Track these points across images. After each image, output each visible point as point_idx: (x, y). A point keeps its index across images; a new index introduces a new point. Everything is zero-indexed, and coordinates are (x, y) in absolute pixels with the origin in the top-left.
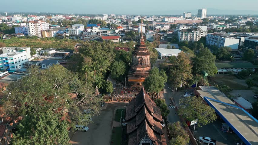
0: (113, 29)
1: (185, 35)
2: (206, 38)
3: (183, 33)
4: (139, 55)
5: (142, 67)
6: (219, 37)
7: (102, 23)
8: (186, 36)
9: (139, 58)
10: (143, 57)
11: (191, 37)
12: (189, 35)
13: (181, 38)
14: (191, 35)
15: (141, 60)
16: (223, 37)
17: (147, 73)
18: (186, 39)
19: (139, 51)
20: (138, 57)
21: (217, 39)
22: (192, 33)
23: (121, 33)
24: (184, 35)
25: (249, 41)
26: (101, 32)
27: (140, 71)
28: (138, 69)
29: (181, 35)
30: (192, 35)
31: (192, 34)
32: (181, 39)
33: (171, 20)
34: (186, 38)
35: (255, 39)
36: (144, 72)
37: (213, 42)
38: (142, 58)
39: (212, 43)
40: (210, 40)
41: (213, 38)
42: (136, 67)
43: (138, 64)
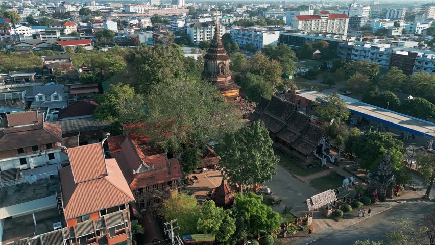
0: (56, 27)
1: (200, 32)
2: (231, 35)
3: (196, 29)
4: (219, 60)
5: (224, 76)
6: (253, 33)
7: (11, 16)
8: (201, 34)
9: (220, 64)
10: (224, 61)
11: (208, 35)
12: (206, 33)
13: (195, 37)
14: (208, 32)
15: (222, 66)
16: (258, 33)
17: (231, 84)
18: (202, 39)
19: (218, 54)
20: (218, 62)
21: (249, 36)
22: (210, 28)
23: (86, 35)
24: (198, 33)
25: (288, 36)
26: (43, 34)
27: (222, 82)
28: (219, 80)
29: (195, 33)
30: (210, 32)
31: (209, 30)
32: (195, 39)
33: (140, 9)
34: (201, 37)
35: (296, 32)
36: (227, 83)
37: (244, 41)
38: (223, 63)
39: (242, 42)
40: (239, 38)
41: (243, 35)
42: (217, 78)
43: (219, 73)
